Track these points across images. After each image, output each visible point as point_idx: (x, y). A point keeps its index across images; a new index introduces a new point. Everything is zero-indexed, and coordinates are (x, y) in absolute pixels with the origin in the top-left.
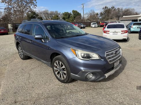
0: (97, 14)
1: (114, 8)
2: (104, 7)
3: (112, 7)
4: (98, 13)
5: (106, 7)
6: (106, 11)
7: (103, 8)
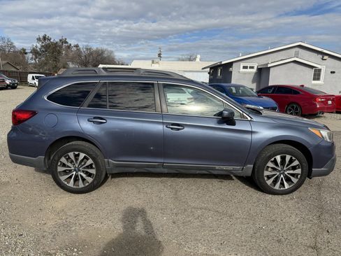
0: (24, 52)
1: (66, 42)
2: (41, 37)
3: (61, 40)
4: (24, 50)
5: (45, 38)
6: (47, 47)
7: (39, 39)
